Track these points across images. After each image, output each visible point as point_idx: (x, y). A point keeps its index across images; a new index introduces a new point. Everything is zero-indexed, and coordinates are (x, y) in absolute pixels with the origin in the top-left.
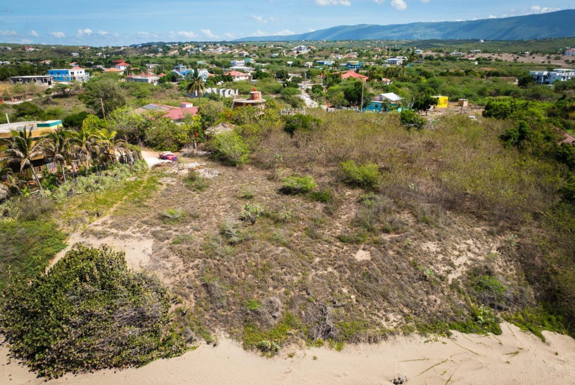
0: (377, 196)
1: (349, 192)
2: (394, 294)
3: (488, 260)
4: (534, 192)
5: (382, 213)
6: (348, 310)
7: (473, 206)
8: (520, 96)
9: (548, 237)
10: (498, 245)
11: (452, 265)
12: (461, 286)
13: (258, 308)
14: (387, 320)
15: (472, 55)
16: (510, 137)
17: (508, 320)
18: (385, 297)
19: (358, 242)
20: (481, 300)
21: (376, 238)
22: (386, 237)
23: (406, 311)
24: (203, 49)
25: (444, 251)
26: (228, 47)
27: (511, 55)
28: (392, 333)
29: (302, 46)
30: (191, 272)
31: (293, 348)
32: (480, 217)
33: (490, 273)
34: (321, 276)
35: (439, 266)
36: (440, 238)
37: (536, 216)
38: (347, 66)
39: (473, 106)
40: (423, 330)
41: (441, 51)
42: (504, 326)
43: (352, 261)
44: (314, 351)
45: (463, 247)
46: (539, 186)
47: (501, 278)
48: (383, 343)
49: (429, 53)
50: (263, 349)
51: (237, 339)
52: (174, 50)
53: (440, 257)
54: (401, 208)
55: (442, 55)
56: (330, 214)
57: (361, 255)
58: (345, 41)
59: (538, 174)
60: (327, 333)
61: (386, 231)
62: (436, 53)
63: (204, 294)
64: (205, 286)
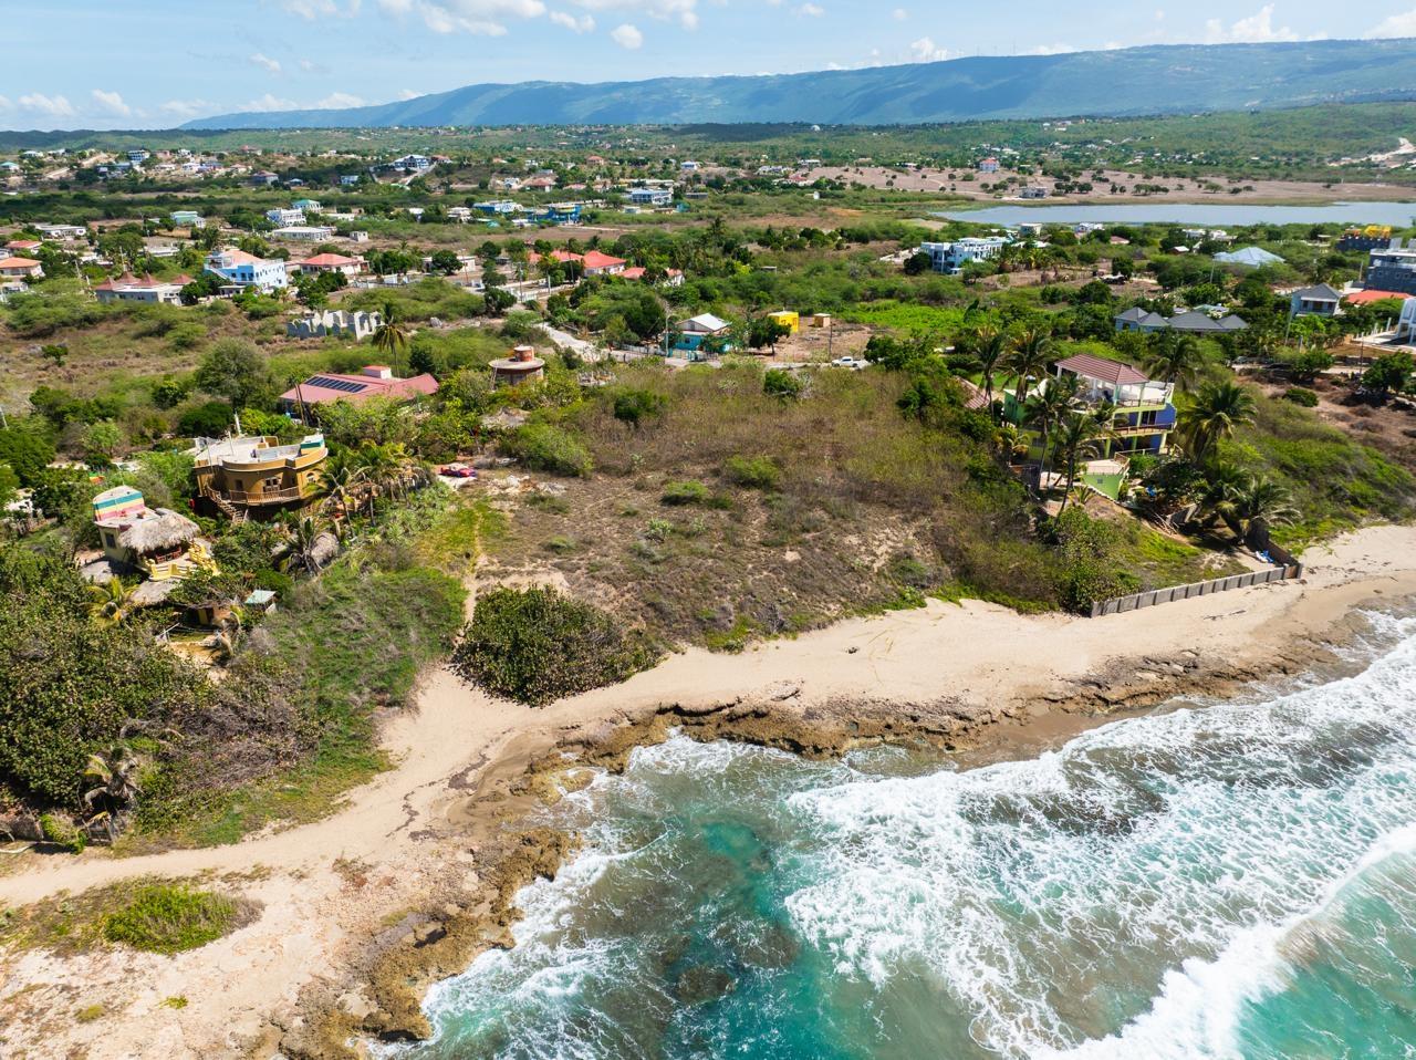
0: (782, 496)
1: (745, 495)
2: (830, 586)
3: (906, 546)
4: (943, 473)
5: (795, 513)
6: (792, 606)
7: (883, 494)
8: (910, 298)
9: (958, 517)
10: (914, 531)
11: (875, 555)
12: (886, 573)
13: (711, 615)
14: (829, 609)
15: (805, 171)
16: (910, 403)
17: (931, 596)
18: (822, 590)
19: (783, 544)
20: (905, 582)
21: (798, 538)
22: (808, 536)
23: (843, 599)
24: (142, 165)
25: (865, 542)
26: (214, 159)
27: (881, 169)
28: (837, 619)
29: (416, 156)
30: (628, 596)
31: (755, 643)
32: (892, 506)
33: (910, 557)
34: (760, 580)
35: (863, 557)
36: (859, 531)
37: (946, 498)
38: (548, 216)
39: (840, 326)
40: (861, 613)
41: (737, 163)
42: (928, 600)
43: (783, 562)
44: (772, 643)
45: (882, 536)
46: (946, 465)
47: (920, 561)
48: (830, 628)
49: (714, 169)
50: (729, 648)
51: (700, 645)
52: (54, 167)
53: (863, 549)
54: (811, 506)
55: (742, 173)
56: (739, 521)
57: (791, 556)
58: (504, 128)
59: (944, 450)
60: (782, 628)
61: (807, 531)
62: (728, 169)
63: (651, 613)
64: (651, 605)
